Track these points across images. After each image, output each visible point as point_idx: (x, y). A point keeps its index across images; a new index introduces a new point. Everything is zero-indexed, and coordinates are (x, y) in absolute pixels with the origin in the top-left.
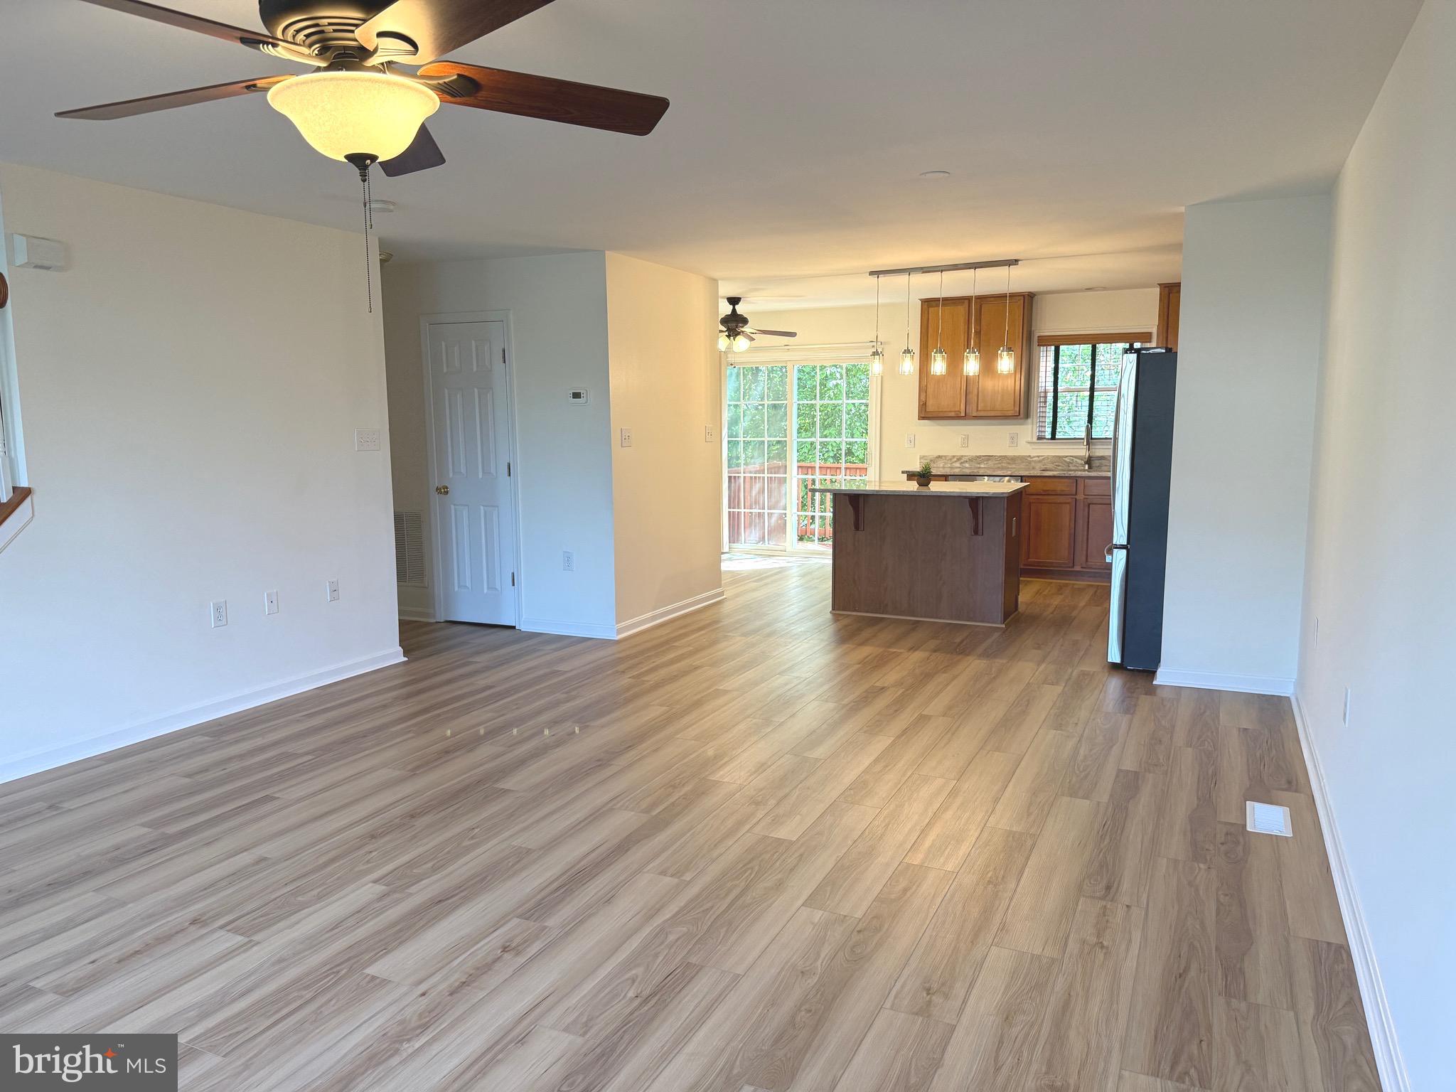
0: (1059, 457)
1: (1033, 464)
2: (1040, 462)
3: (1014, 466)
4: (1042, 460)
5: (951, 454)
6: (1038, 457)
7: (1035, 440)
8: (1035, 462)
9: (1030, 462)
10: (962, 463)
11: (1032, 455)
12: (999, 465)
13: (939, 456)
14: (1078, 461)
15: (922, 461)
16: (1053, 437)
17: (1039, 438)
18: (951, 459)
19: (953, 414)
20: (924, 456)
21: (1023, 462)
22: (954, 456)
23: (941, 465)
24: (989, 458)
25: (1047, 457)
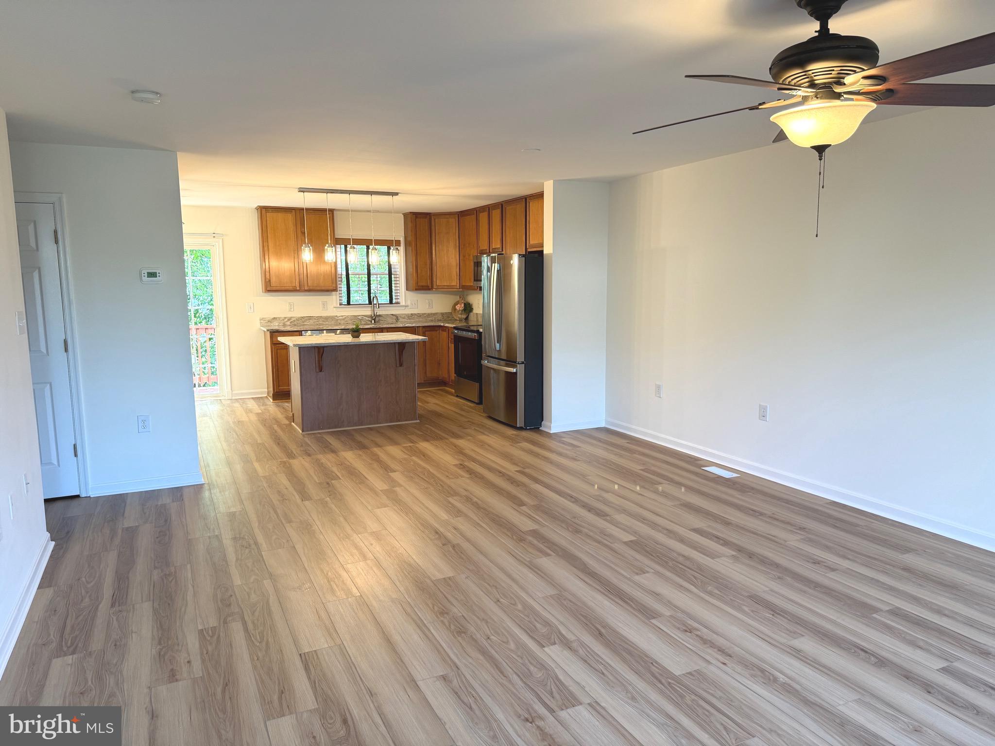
0: (355, 316)
1: (339, 321)
2: (343, 319)
3: (327, 323)
4: (345, 318)
5: (283, 316)
6: (342, 316)
7: (338, 305)
8: (341, 320)
9: (337, 320)
10: (291, 322)
11: (338, 315)
12: (317, 323)
13: (275, 318)
14: (366, 318)
15: (262, 321)
16: (349, 303)
17: (341, 304)
18: (283, 320)
19: (291, 288)
20: (263, 318)
21: (333, 320)
22: (285, 318)
23: (277, 324)
24: (310, 318)
25: (348, 316)
